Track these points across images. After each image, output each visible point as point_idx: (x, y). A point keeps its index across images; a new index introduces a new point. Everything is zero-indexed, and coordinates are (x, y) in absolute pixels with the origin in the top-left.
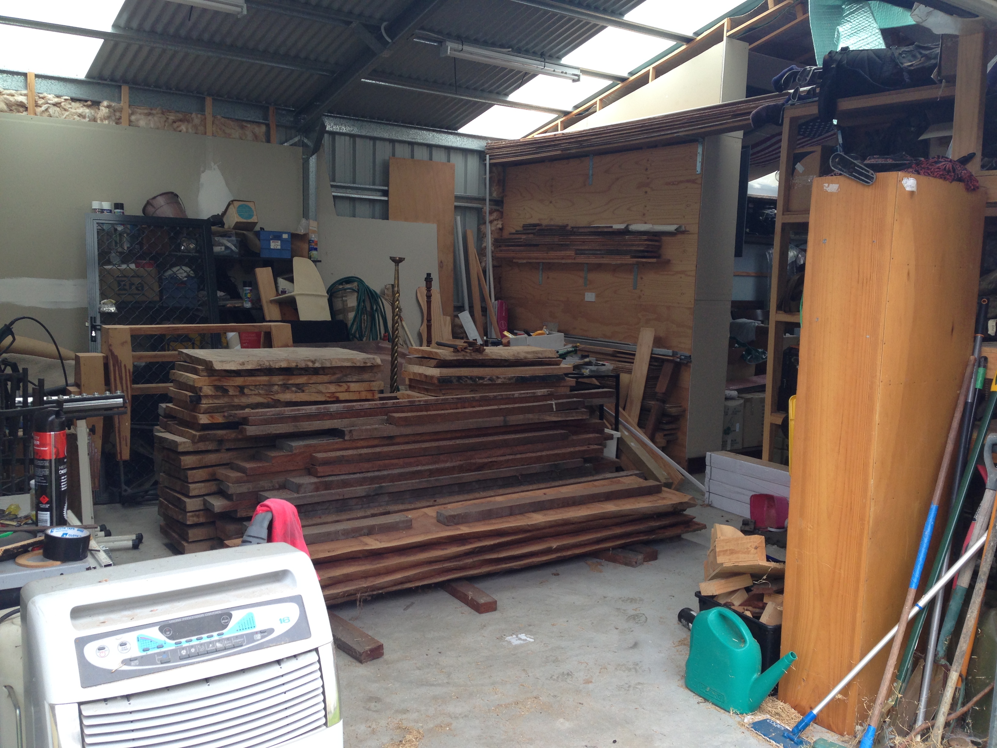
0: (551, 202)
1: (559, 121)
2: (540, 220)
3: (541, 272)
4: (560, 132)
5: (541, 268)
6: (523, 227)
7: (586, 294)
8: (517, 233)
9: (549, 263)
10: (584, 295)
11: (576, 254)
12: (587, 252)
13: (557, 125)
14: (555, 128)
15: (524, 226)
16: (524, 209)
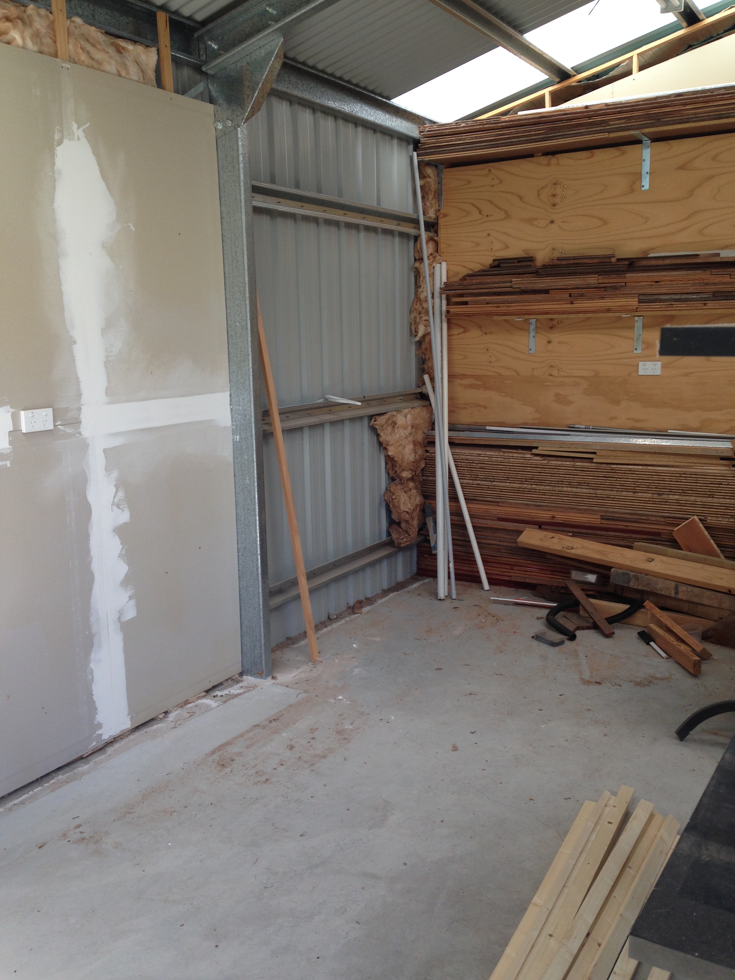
0: (552, 222)
1: (546, 92)
3: (532, 334)
4: (548, 109)
5: (532, 327)
7: (641, 364)
9: (552, 319)
10: (638, 365)
11: (639, 302)
12: (663, 297)
13: (543, 97)
14: (539, 103)
15: (495, 262)
16: (489, 235)
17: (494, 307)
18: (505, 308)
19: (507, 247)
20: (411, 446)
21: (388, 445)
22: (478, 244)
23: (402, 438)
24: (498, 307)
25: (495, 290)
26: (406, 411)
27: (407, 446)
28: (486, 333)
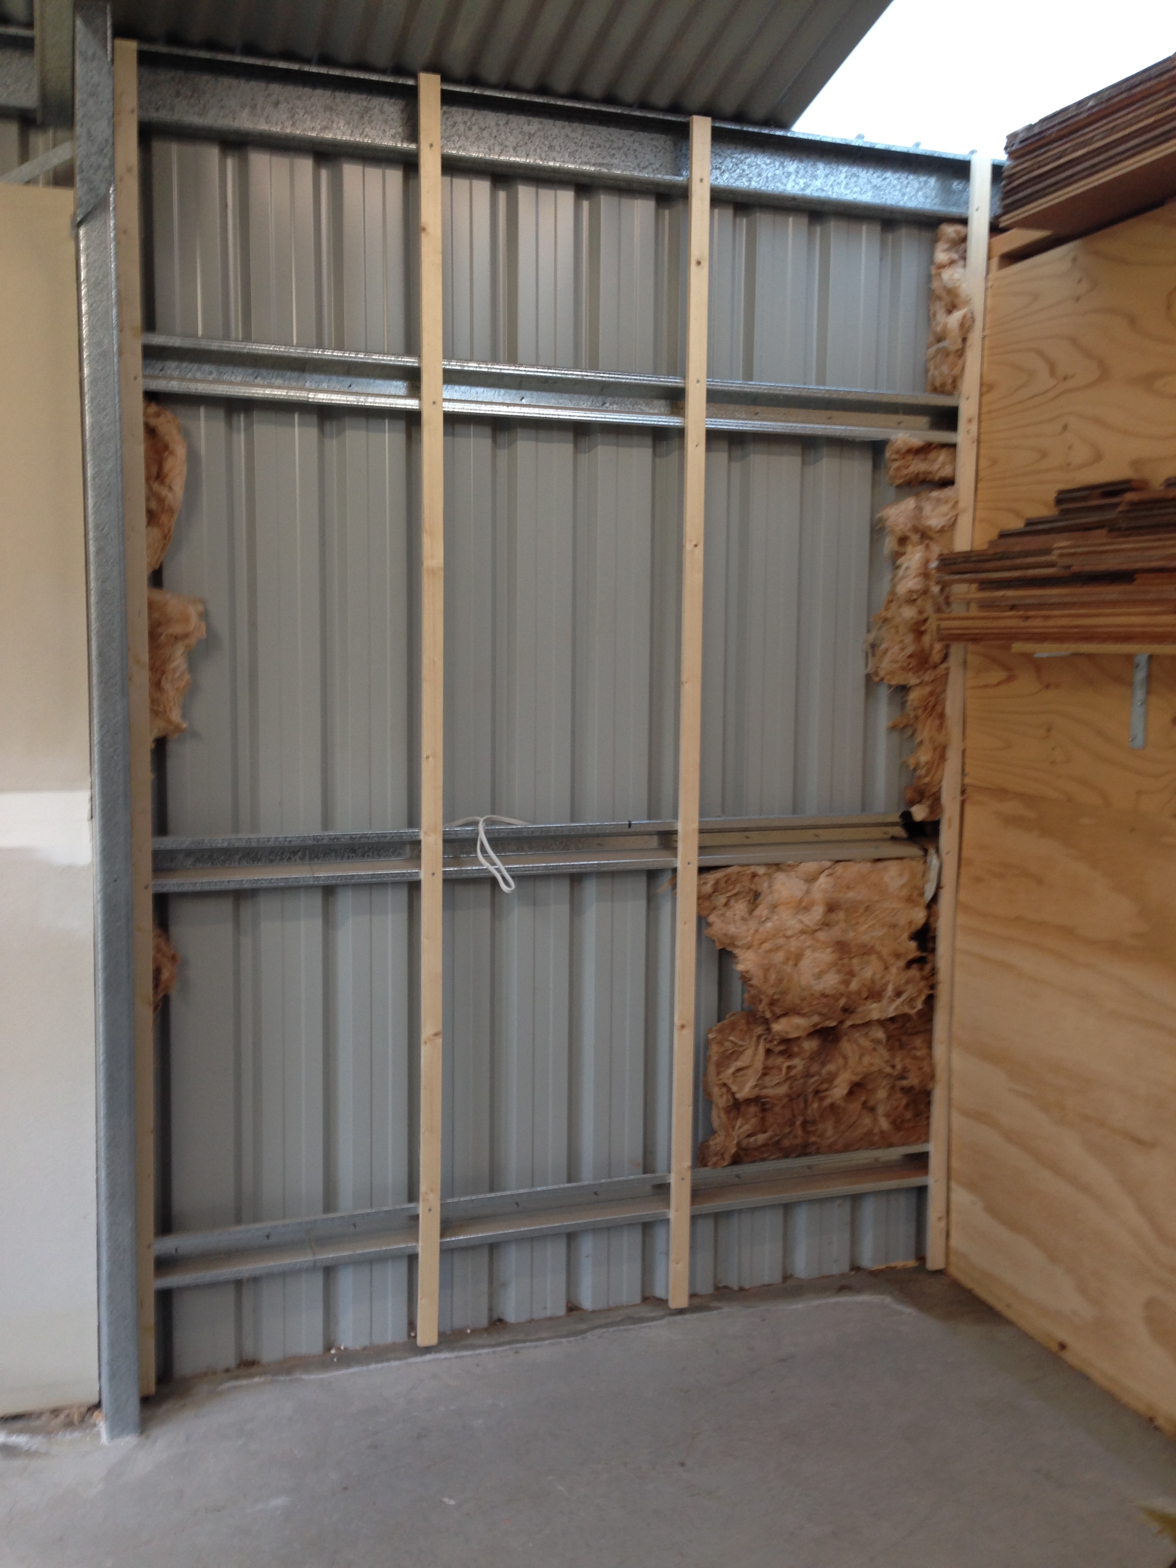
2: (1136, 464)
6: (1059, 501)
8: (1034, 527)
15: (1063, 498)
16: (1065, 427)
17: (1020, 617)
18: (1038, 622)
19: (1098, 457)
20: (826, 956)
21: (733, 944)
22: (1044, 454)
23: (789, 933)
24: (1027, 618)
25: (1031, 572)
26: (811, 866)
27: (808, 952)
28: (1047, 687)
